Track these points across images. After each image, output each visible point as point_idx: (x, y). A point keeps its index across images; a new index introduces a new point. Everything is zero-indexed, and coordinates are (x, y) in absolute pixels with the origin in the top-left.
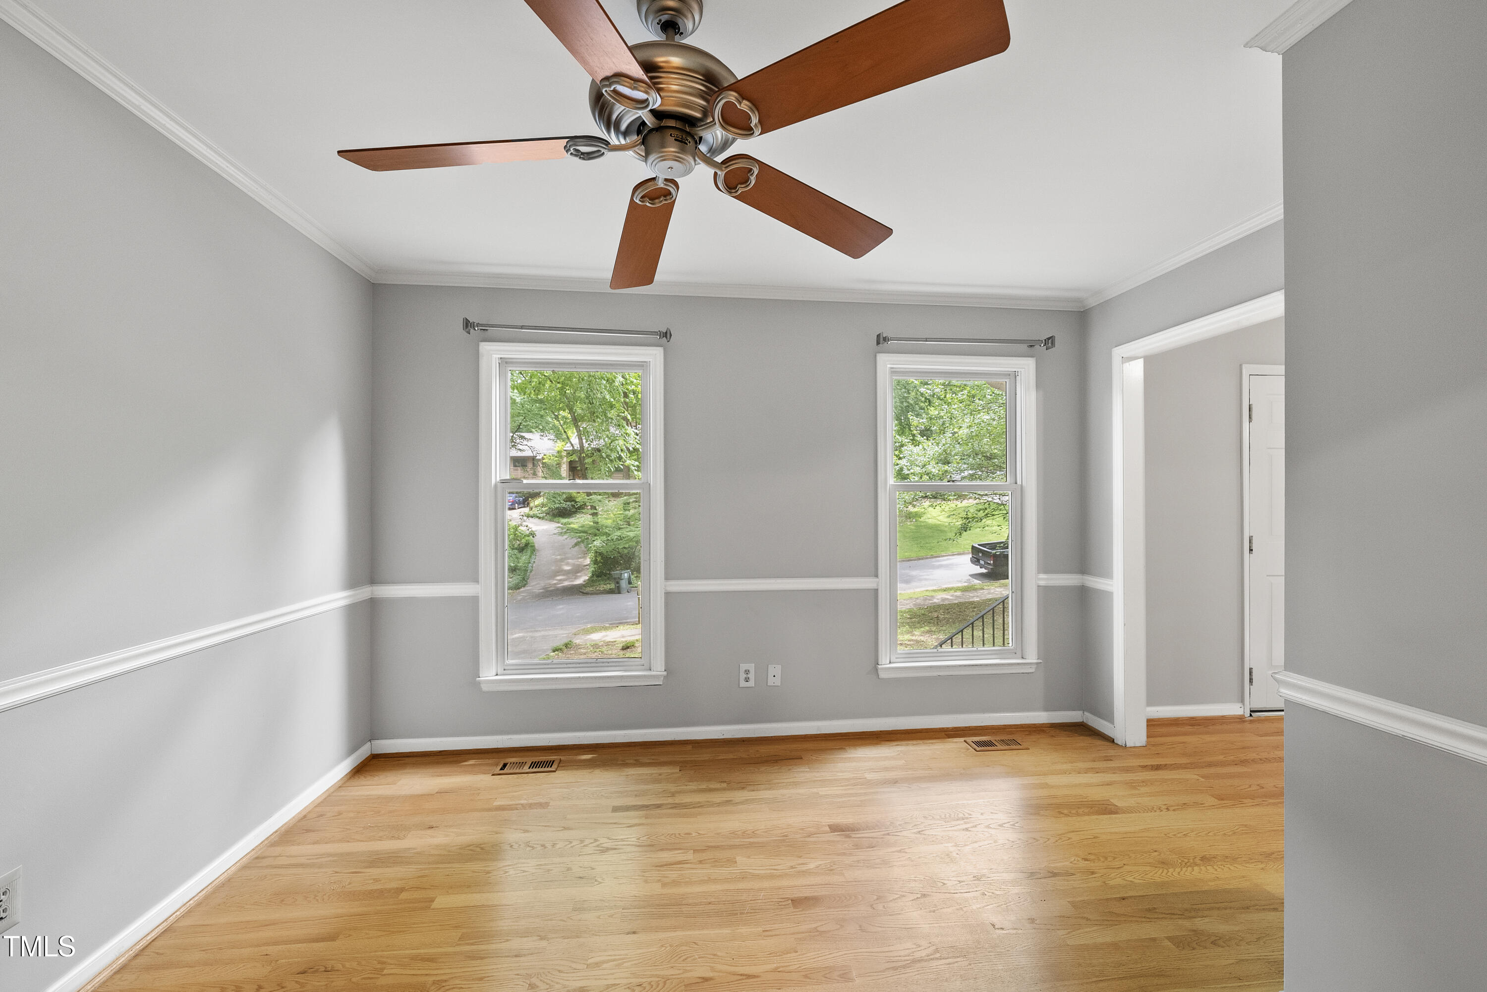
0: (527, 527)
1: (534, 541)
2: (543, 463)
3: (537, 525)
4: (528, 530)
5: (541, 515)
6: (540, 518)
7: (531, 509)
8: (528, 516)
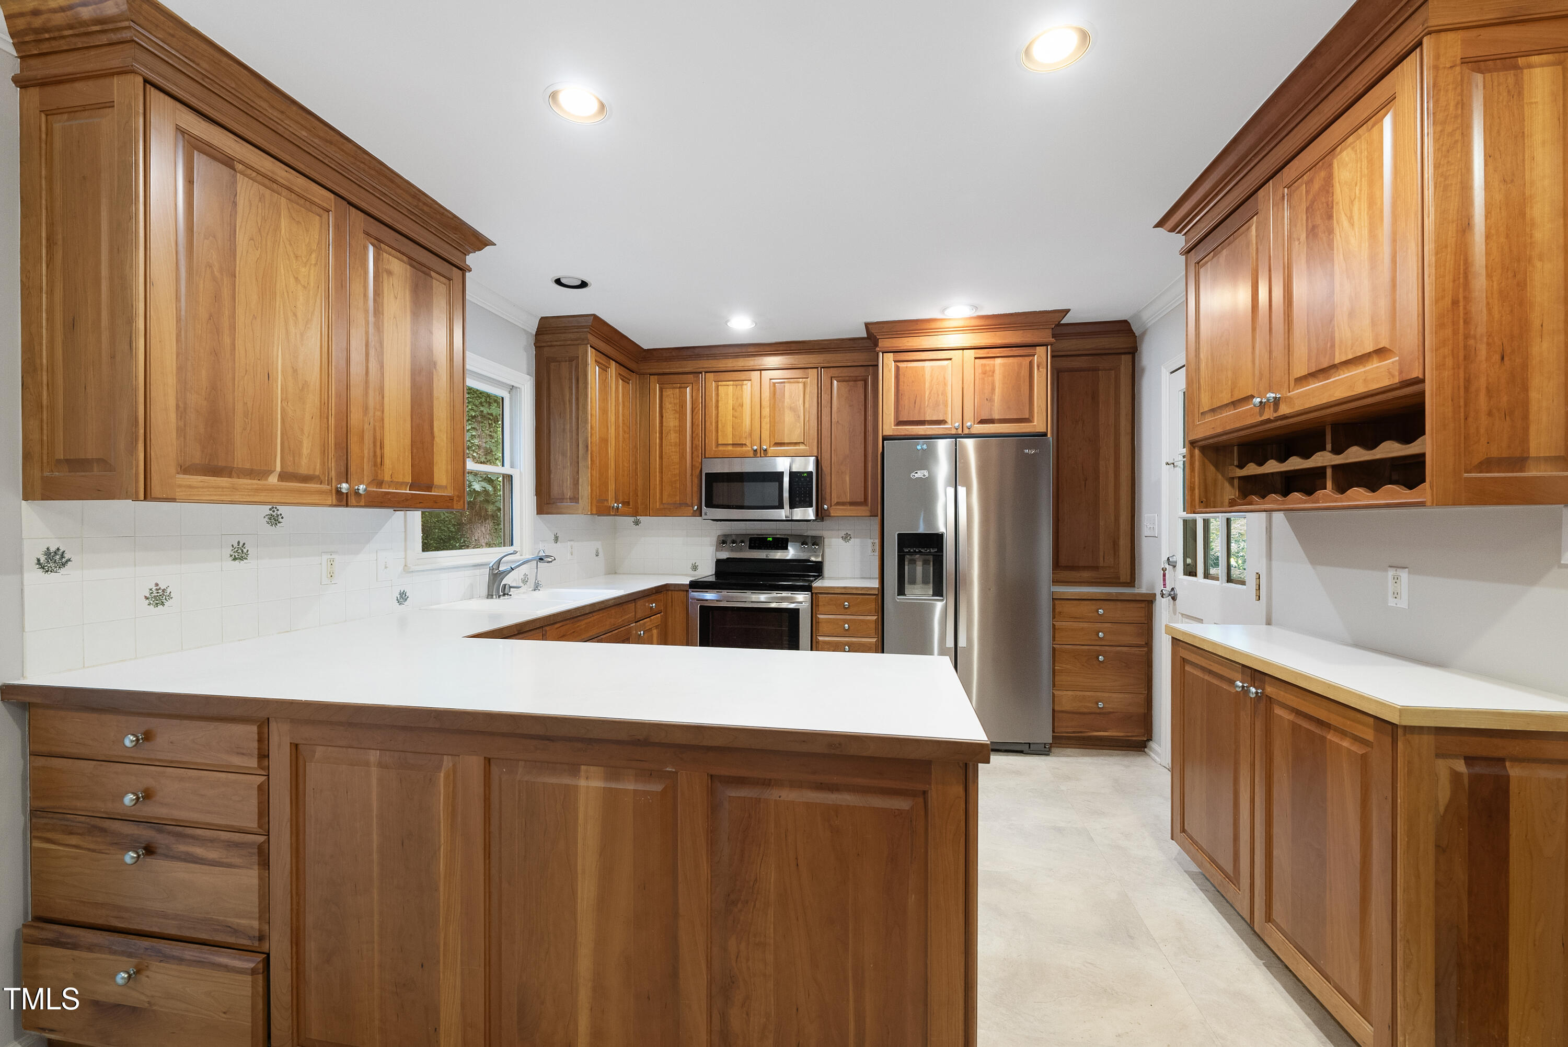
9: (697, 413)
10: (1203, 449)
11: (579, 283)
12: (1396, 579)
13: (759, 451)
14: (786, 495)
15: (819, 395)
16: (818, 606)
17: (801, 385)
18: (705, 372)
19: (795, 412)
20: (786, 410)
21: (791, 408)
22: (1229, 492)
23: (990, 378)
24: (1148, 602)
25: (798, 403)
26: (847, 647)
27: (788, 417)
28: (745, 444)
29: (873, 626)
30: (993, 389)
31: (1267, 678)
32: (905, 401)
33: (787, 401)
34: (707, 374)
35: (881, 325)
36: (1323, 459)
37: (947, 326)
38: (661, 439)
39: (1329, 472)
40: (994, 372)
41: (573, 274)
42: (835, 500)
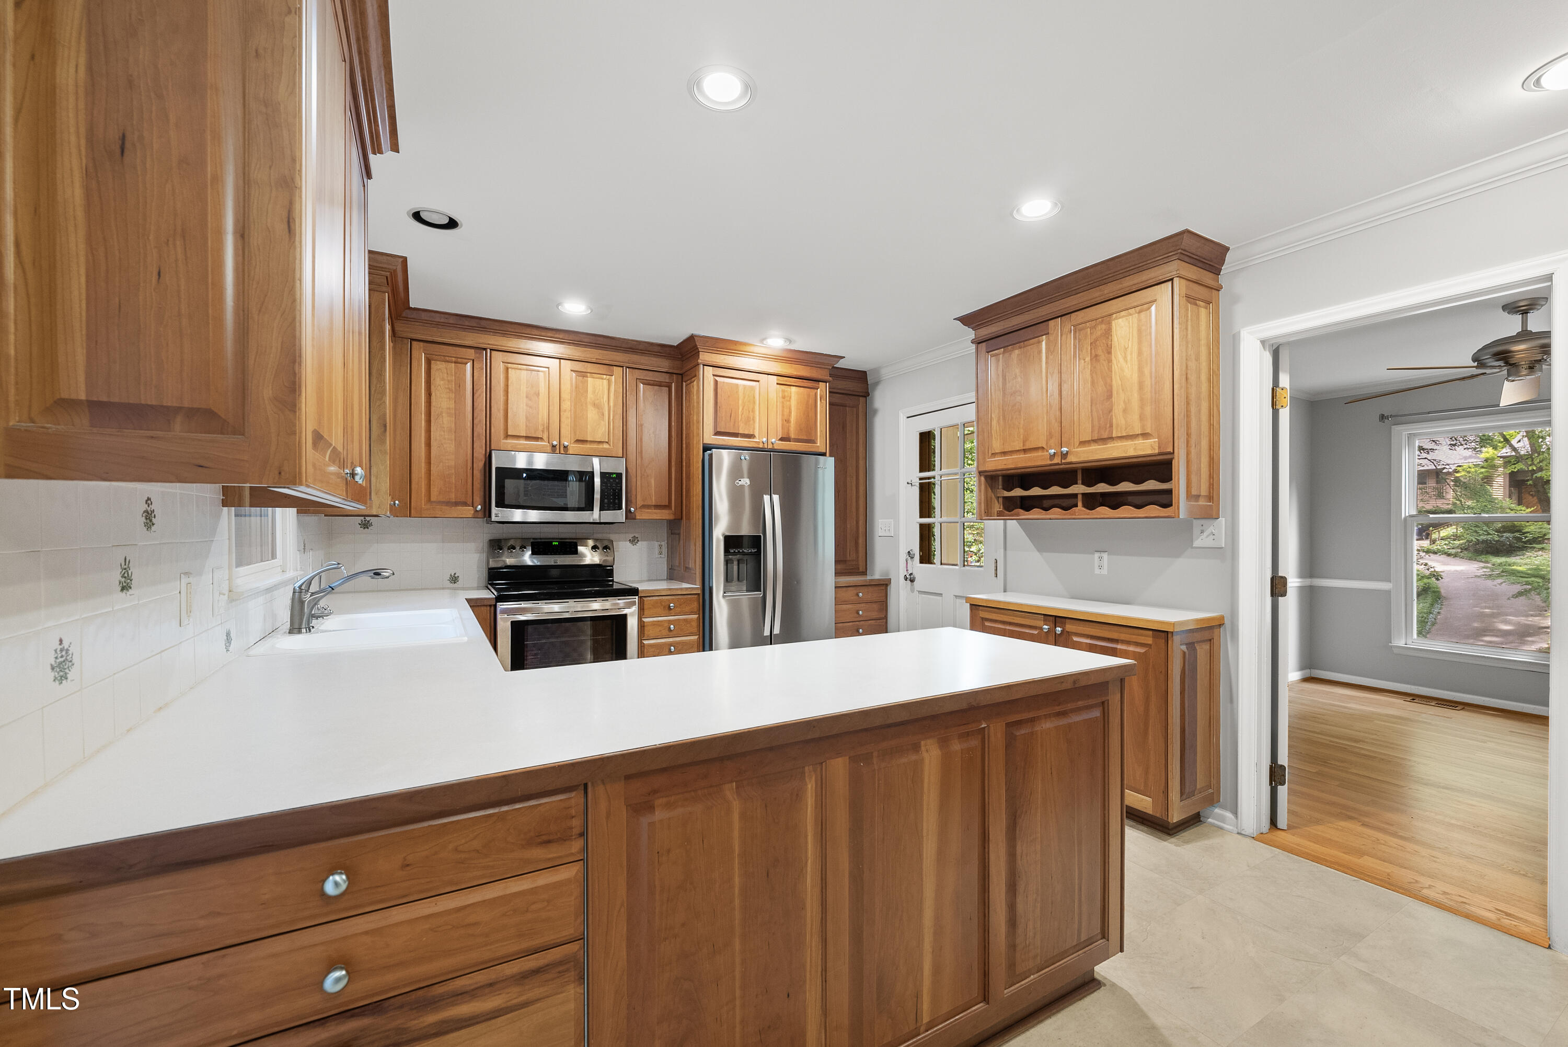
0: (1425, 565)
1: (1439, 586)
2: (1457, 480)
3: (1444, 564)
4: (1428, 569)
5: (1453, 551)
6: (1449, 555)
7: (1433, 542)
8: (1428, 552)
9: (480, 395)
10: (986, 477)
11: (446, 221)
12: (1101, 558)
13: (558, 447)
14: (597, 496)
15: (624, 395)
16: (643, 609)
17: (605, 382)
18: (491, 350)
19: (598, 409)
20: (589, 406)
21: (594, 405)
22: (997, 507)
23: (788, 403)
24: (884, 585)
25: (602, 400)
26: (672, 648)
27: (592, 414)
28: (541, 438)
29: (694, 624)
30: (790, 412)
31: (1067, 620)
32: (722, 413)
33: (590, 395)
34: (493, 353)
35: (705, 339)
36: (1079, 489)
37: (750, 351)
38: (429, 422)
39: (1080, 497)
40: (790, 398)
41: (438, 207)
42: (640, 503)
